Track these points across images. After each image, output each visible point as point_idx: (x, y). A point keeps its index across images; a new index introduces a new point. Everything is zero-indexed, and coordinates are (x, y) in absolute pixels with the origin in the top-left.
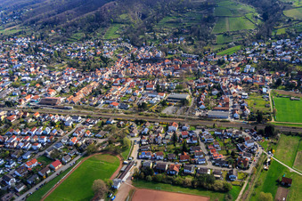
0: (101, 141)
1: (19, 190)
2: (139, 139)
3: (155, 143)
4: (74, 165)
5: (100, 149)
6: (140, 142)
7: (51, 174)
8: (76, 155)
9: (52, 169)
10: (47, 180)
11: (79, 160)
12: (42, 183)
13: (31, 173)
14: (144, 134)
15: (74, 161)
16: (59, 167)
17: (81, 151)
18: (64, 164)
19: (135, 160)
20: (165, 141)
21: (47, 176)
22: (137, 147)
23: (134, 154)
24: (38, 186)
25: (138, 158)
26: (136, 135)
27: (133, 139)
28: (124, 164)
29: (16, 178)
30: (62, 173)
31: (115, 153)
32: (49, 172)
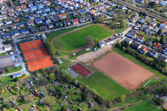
0: (109, 17)
1: (50, 27)
2: (134, 25)
3: (144, 31)
4: (85, 25)
5: (105, 22)
6: (134, 27)
7: (70, 25)
8: (89, 20)
9: (72, 23)
10: (66, 28)
11: (90, 24)
12: (63, 28)
13: (60, 21)
14: (140, 23)
15: (86, 23)
16: (76, 23)
17: (93, 19)
18: (80, 22)
19: (123, 36)
20: (151, 32)
21: (67, 25)
22: (130, 29)
23: (125, 32)
24: (60, 29)
25: (126, 36)
26: (134, 21)
27: (129, 24)
28: (114, 35)
29: (51, 21)
30: (76, 27)
31: (113, 28)
32: (69, 24)
